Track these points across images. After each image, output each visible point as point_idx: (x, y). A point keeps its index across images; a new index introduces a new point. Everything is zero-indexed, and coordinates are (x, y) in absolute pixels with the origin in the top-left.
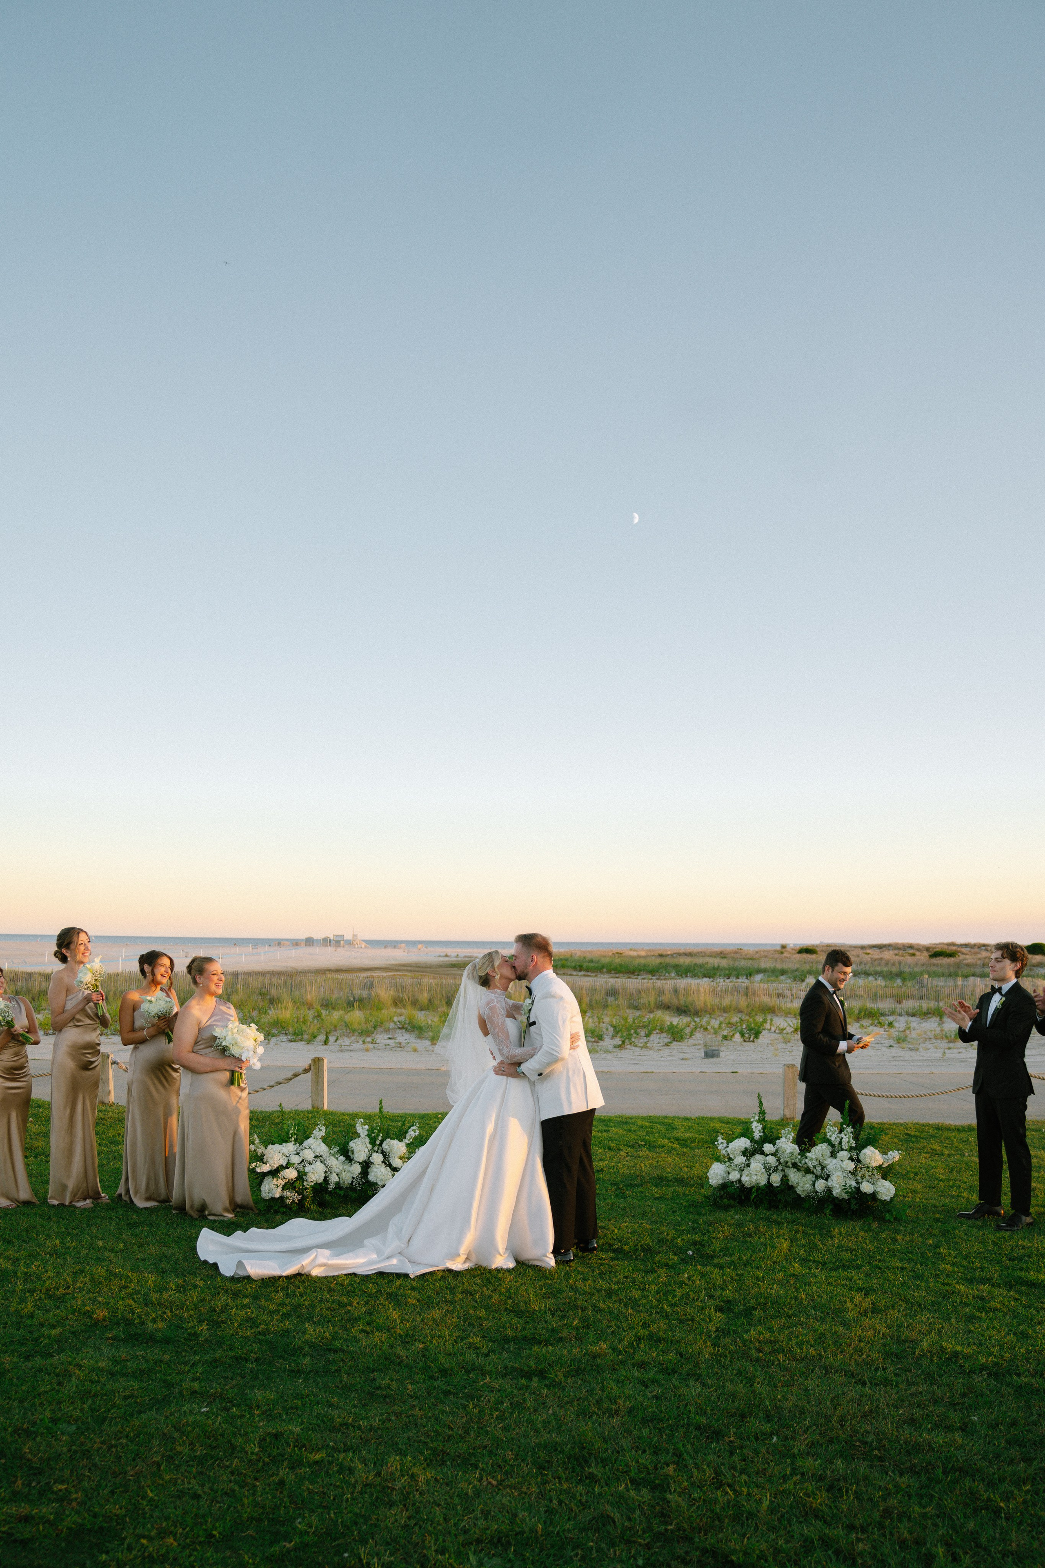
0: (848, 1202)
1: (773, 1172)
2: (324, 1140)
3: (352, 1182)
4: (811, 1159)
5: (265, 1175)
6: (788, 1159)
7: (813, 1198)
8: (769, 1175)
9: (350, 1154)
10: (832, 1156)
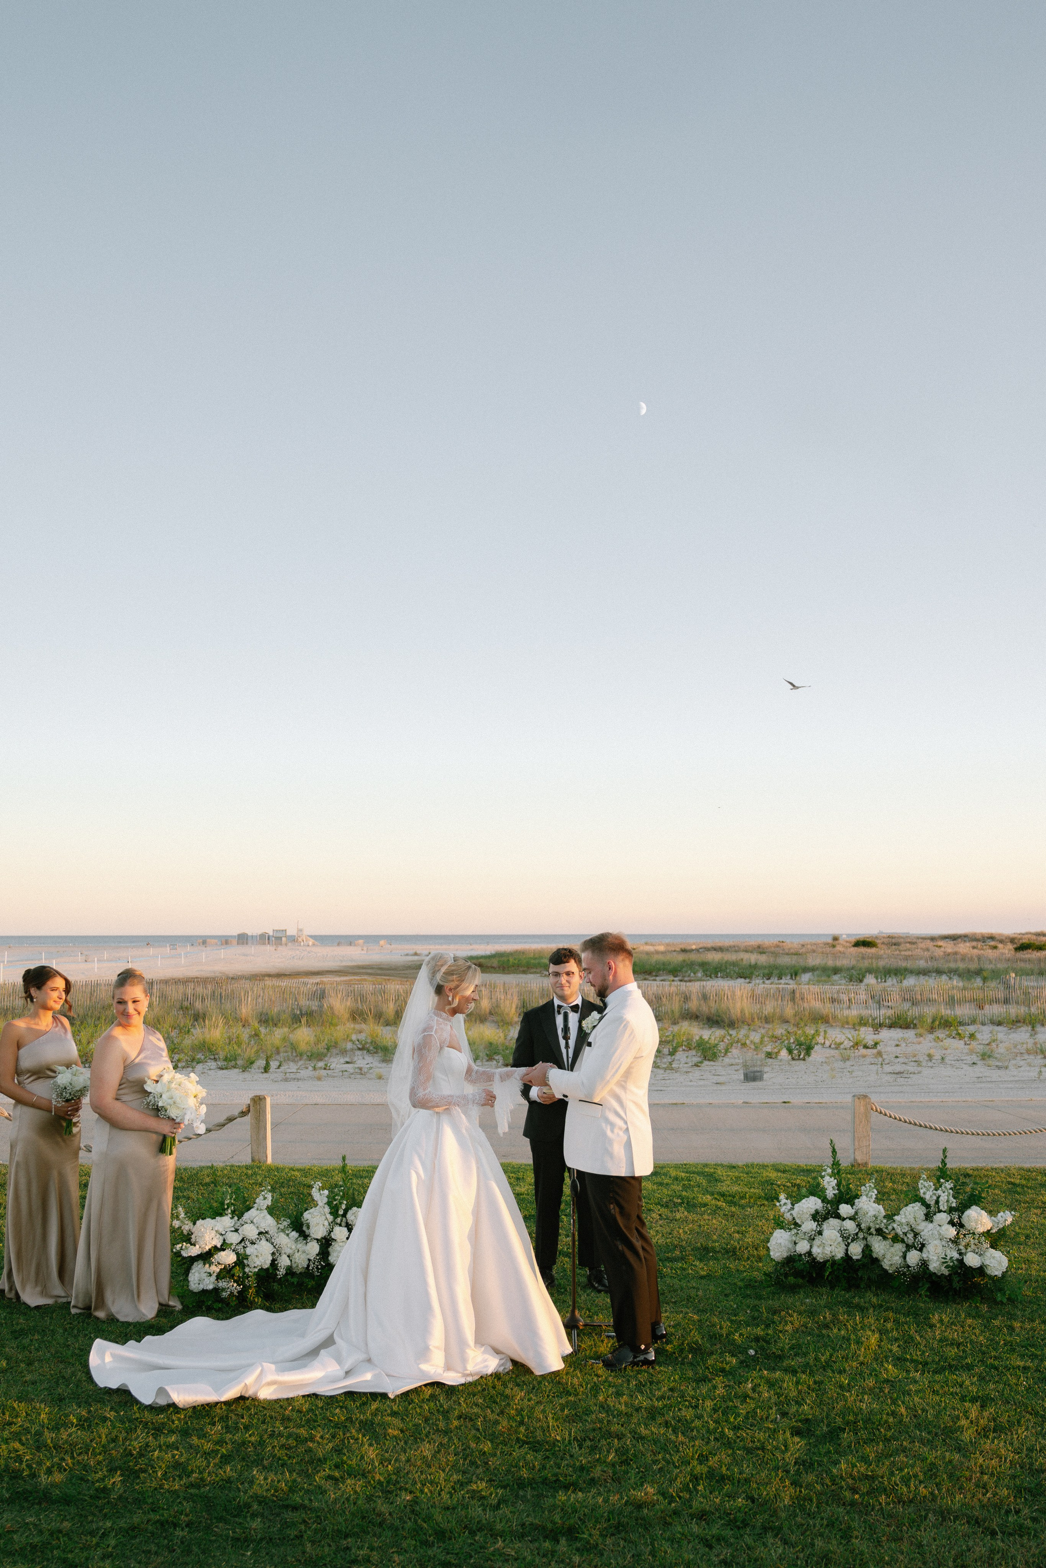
0: (949, 1278)
1: (852, 1241)
2: (271, 1210)
3: (308, 1266)
4: (900, 1224)
5: (193, 1260)
6: (872, 1225)
7: (904, 1274)
8: (848, 1245)
9: (304, 1228)
10: (926, 1219)
